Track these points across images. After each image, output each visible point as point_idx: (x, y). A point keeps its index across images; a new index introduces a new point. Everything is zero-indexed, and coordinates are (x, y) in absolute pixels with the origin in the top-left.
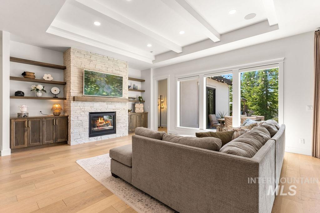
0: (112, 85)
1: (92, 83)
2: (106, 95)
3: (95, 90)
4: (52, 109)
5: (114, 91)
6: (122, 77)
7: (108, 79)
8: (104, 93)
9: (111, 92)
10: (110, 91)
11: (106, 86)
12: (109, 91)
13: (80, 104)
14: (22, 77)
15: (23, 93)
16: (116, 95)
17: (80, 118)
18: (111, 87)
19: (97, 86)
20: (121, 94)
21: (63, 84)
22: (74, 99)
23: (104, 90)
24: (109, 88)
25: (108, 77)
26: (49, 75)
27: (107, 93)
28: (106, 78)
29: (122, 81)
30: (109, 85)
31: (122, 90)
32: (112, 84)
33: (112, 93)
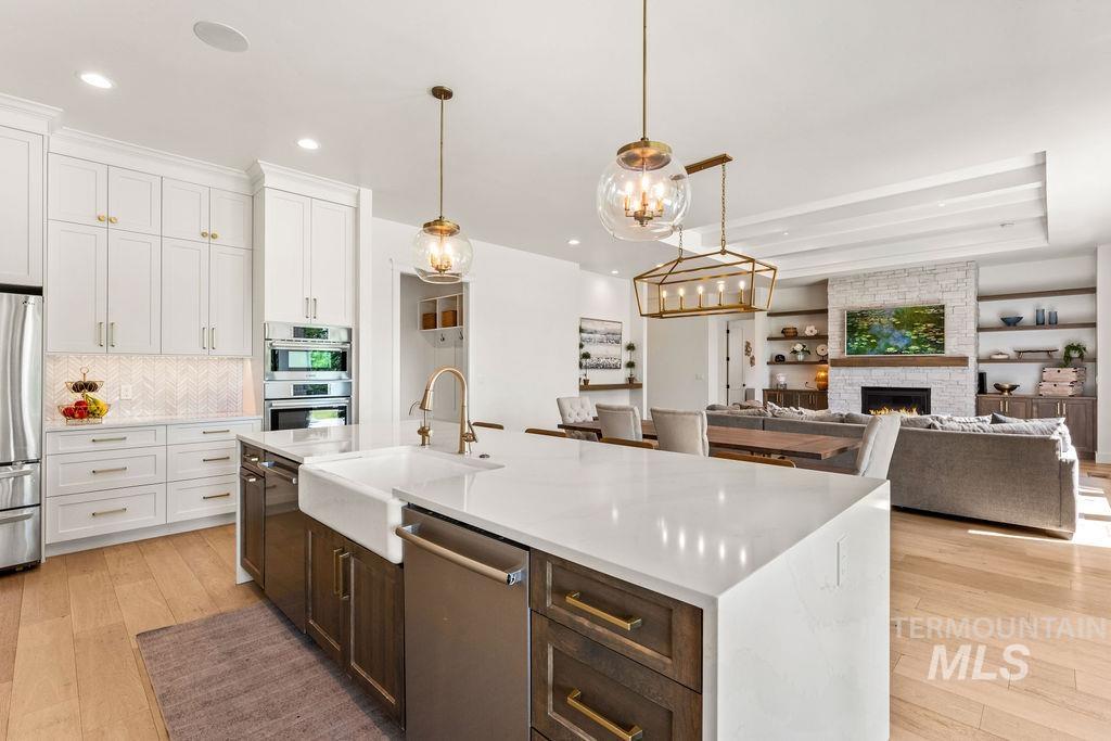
0: (912, 330)
1: (862, 332)
2: (896, 353)
3: (869, 344)
4: (817, 379)
5: (917, 342)
6: (943, 307)
7: (899, 319)
8: (891, 349)
9: (908, 345)
10: (906, 342)
11: (897, 334)
12: (901, 345)
13: (843, 371)
14: (782, 335)
15: (783, 357)
16: (923, 350)
17: (844, 396)
18: (908, 333)
19: (875, 337)
20: (941, 347)
21: (822, 338)
22: (836, 363)
23: (891, 343)
24: (904, 337)
25: (899, 313)
26: (812, 328)
27: (896, 347)
28: (894, 317)
29: (943, 315)
30: (903, 331)
31: (943, 337)
32: (911, 327)
33: (913, 347)
